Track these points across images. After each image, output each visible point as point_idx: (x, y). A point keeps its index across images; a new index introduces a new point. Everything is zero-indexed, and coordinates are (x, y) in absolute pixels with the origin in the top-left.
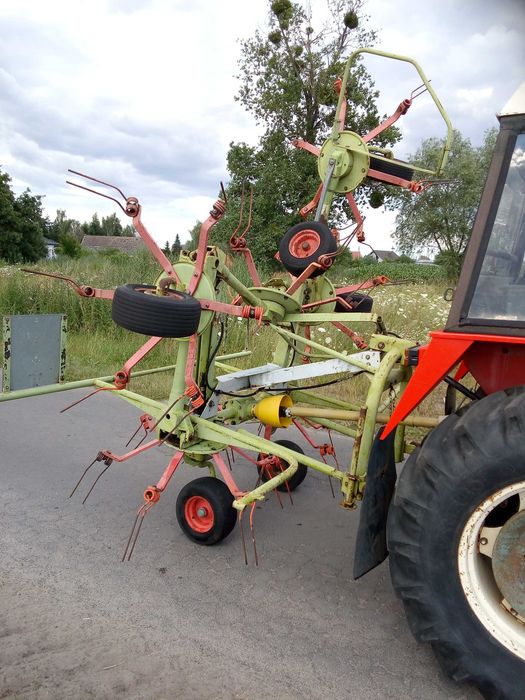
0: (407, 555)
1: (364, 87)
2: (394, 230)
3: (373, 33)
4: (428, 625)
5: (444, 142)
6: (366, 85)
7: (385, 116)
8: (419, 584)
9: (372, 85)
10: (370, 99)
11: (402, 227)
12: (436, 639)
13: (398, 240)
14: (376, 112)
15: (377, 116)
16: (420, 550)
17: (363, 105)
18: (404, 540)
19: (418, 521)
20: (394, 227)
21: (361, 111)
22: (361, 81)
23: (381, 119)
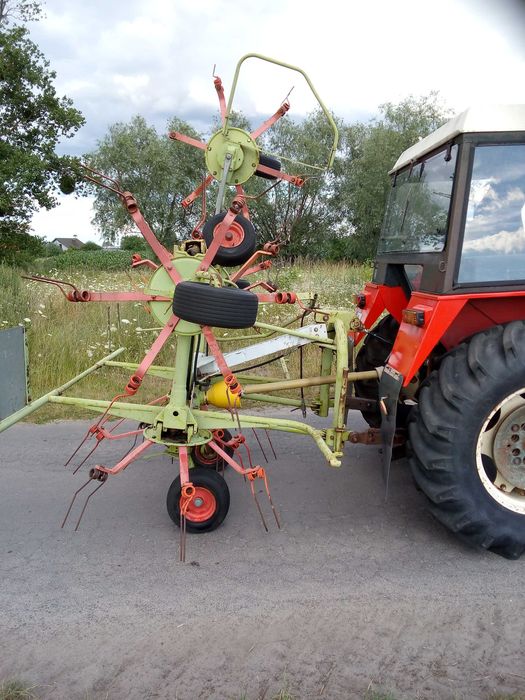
0: (443, 468)
1: (37, 65)
2: (94, 217)
3: (36, 6)
4: (462, 515)
5: (131, 128)
6: (40, 63)
7: (65, 98)
8: (453, 487)
9: (47, 64)
10: (46, 78)
11: (102, 212)
12: (469, 522)
13: (98, 226)
14: (54, 94)
15: (55, 97)
16: (452, 461)
17: (40, 85)
18: (438, 457)
19: (450, 440)
20: (93, 214)
21: (37, 91)
22: (33, 58)
23: (61, 101)
